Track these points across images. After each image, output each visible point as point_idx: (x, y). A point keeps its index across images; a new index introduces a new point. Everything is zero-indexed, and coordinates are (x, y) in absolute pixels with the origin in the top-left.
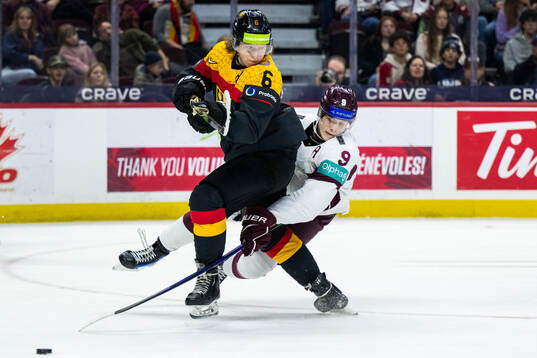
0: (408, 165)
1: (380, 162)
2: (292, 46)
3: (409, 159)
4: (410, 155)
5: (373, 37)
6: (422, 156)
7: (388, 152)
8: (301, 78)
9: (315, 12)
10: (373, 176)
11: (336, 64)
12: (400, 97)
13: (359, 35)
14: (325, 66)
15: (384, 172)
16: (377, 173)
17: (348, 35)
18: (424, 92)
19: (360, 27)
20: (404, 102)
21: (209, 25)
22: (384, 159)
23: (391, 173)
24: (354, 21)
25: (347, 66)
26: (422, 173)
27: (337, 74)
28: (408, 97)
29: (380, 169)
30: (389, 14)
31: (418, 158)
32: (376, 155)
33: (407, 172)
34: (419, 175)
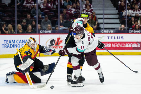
0: (137, 45)
1: (132, 45)
2: (115, 22)
3: (137, 44)
4: (137, 43)
5: (130, 21)
6: (139, 43)
7: (133, 43)
8: (117, 28)
9: (119, 16)
10: (130, 47)
11: (123, 26)
12: (135, 32)
13: (127, 21)
14: (121, 26)
15: (132, 46)
16: (131, 47)
17: (125, 20)
18: (140, 31)
19: (127, 19)
20: (136, 33)
21: (99, 19)
22: (132, 44)
23: (134, 47)
24: (126, 17)
25: (125, 26)
26: (140, 47)
27: (123, 28)
28: (137, 32)
29: (131, 46)
30: (133, 16)
31: (139, 44)
32: (131, 43)
33: (137, 47)
34: (139, 47)
